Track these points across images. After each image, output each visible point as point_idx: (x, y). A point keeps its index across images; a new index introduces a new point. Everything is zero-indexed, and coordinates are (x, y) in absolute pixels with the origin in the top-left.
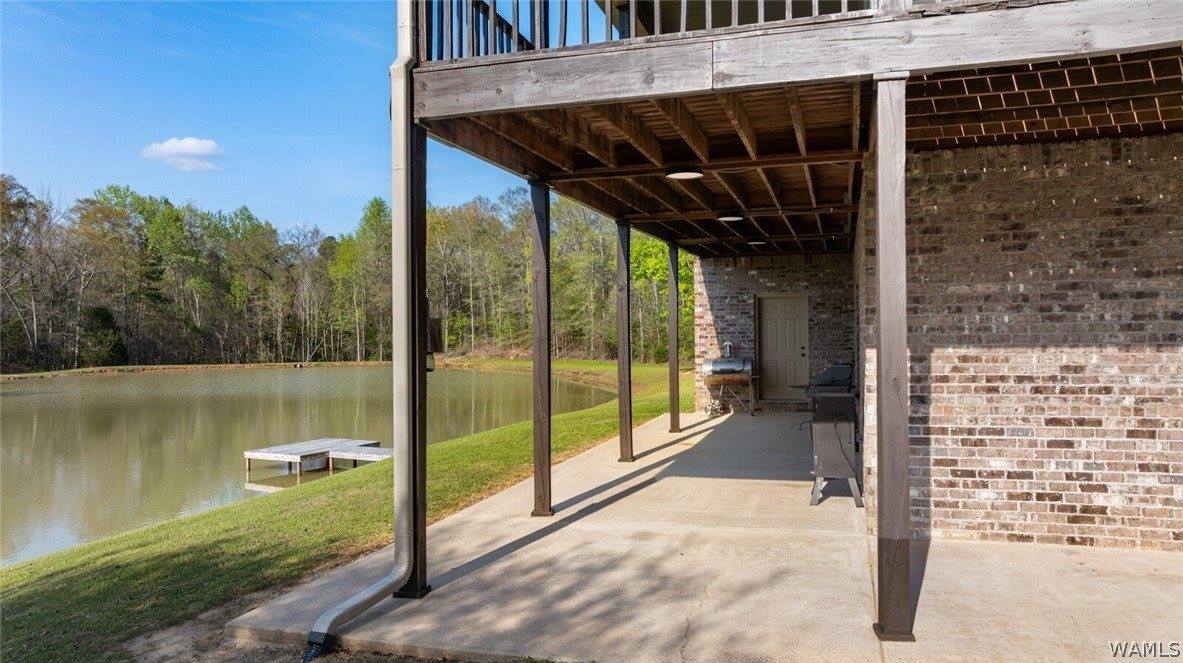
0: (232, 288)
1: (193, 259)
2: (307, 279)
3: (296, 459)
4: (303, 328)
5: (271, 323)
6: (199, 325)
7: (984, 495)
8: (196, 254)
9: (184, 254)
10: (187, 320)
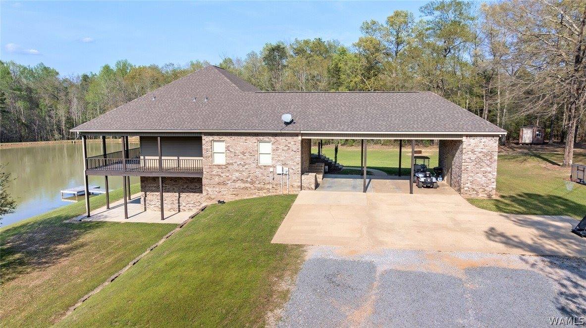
0: (40, 105)
1: (19, 93)
2: (75, 100)
3: (76, 193)
4: (74, 123)
5: (59, 121)
6: (24, 121)
7: (151, 207)
8: (20, 90)
9: (14, 90)
10: (19, 120)
